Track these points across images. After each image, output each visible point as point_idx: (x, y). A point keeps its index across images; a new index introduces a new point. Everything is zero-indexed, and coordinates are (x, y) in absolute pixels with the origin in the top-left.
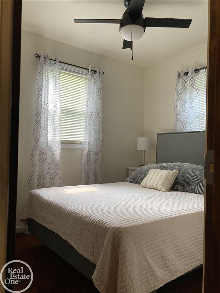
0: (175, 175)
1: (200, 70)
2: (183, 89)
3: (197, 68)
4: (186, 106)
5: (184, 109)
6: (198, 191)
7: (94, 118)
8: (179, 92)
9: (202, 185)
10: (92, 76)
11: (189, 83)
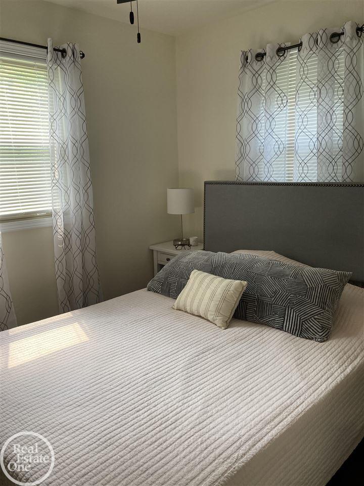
0: (241, 290)
1: (289, 50)
2: (254, 91)
3: (283, 46)
4: (259, 125)
5: (256, 132)
6: (286, 326)
7: (70, 158)
8: (246, 97)
9: (292, 313)
10: (58, 62)
11: (265, 76)
